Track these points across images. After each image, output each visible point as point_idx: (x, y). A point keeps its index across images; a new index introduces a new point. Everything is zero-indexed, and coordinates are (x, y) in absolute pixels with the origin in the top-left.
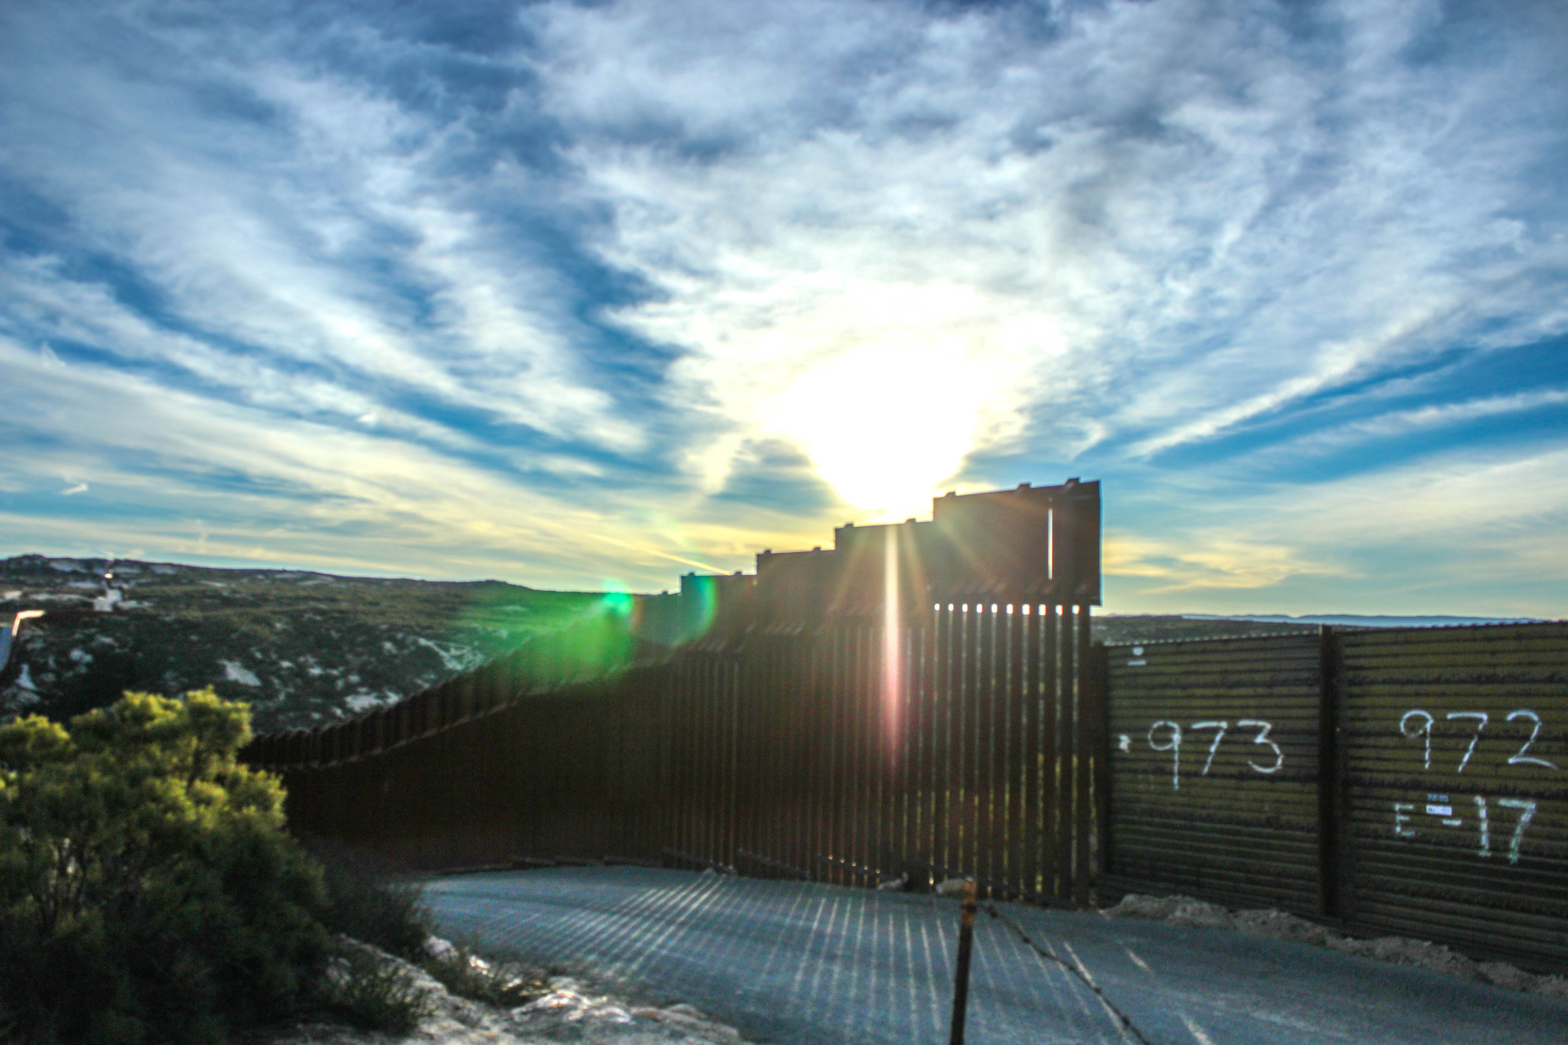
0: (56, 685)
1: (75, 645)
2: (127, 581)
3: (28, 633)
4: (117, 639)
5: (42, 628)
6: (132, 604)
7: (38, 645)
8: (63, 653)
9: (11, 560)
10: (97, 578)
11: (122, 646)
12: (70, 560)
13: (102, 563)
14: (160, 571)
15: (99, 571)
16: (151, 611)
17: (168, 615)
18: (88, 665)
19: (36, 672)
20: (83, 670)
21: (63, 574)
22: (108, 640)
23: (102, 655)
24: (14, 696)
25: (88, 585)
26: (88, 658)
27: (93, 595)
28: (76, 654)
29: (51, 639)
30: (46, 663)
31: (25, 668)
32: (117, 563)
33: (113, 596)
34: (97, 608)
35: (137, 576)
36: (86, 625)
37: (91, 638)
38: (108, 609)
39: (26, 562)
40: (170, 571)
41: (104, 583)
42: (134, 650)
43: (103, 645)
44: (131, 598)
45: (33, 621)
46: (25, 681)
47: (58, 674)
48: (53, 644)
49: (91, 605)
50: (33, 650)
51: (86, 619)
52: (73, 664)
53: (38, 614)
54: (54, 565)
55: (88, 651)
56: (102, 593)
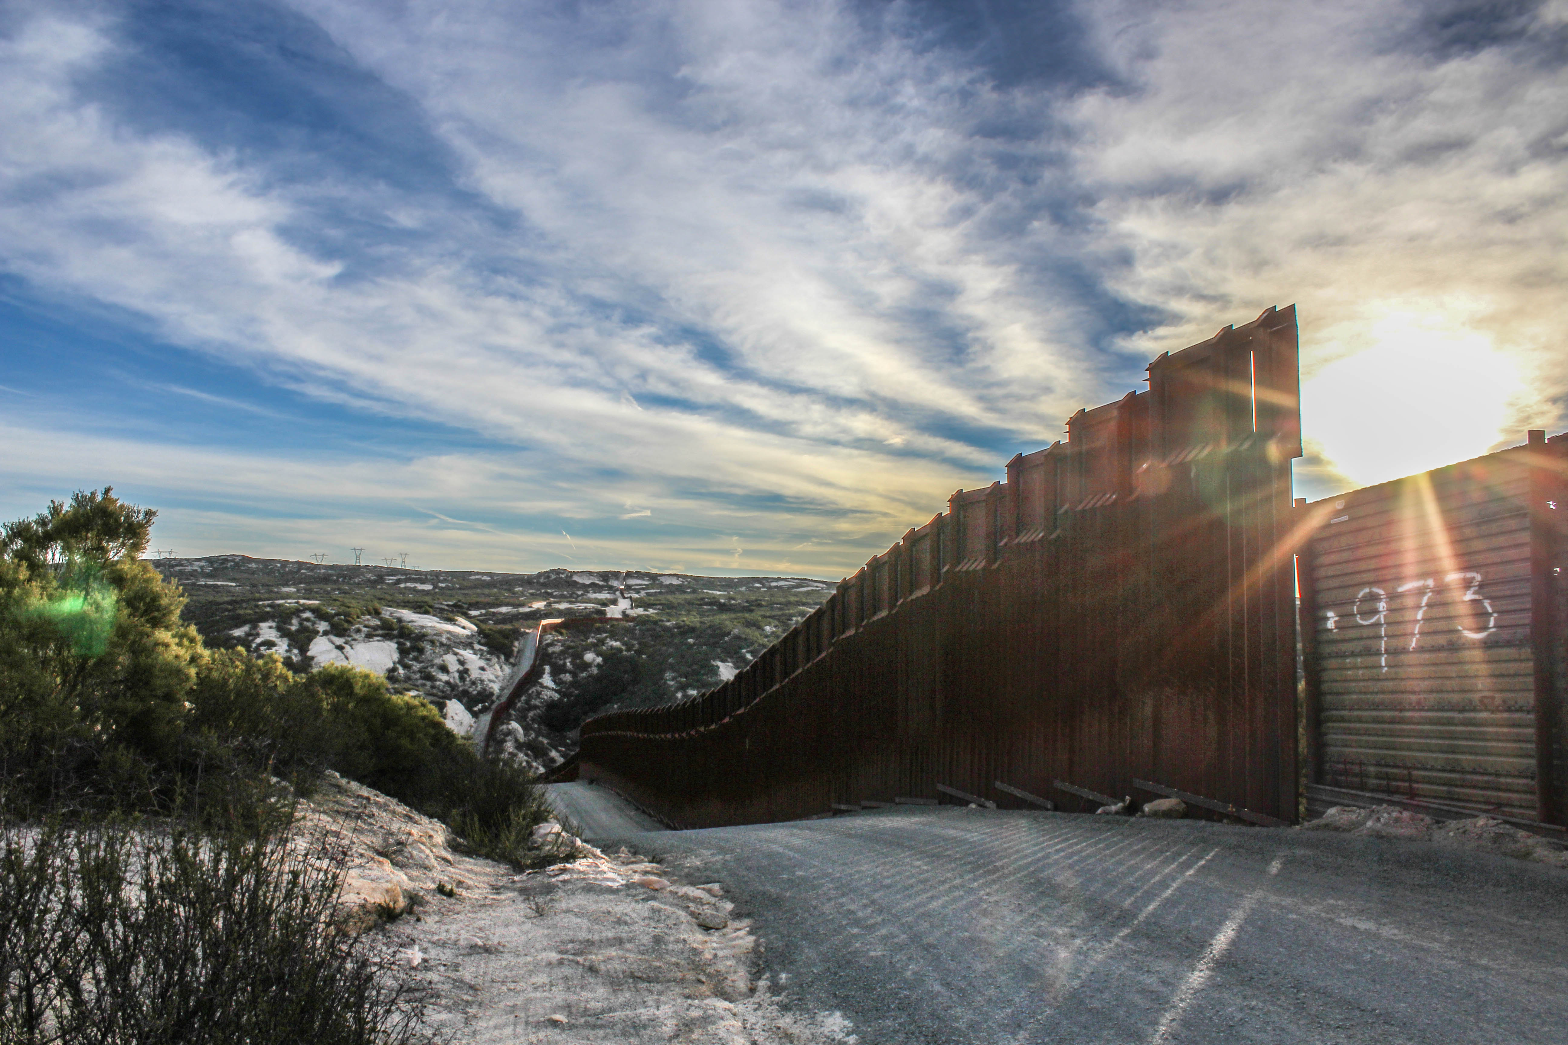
0: (572, 684)
1: (587, 649)
2: (637, 591)
3: (549, 638)
4: (624, 644)
5: (561, 634)
6: (640, 611)
7: (558, 648)
8: (578, 656)
9: (540, 575)
10: (613, 589)
11: (628, 650)
12: (590, 573)
13: (616, 575)
14: (667, 581)
15: (615, 583)
16: (655, 617)
17: (668, 621)
18: (599, 666)
19: (557, 671)
20: (595, 671)
21: (585, 588)
22: (617, 644)
23: (611, 657)
24: (539, 694)
25: (604, 596)
26: (599, 660)
27: (605, 604)
28: (589, 657)
29: (568, 643)
30: (565, 664)
31: (547, 668)
32: (628, 574)
33: (624, 604)
34: (609, 615)
35: (648, 587)
36: (599, 631)
37: (602, 642)
38: (619, 616)
39: (553, 577)
40: (675, 582)
41: (618, 593)
42: (639, 652)
43: (612, 648)
44: (637, 607)
45: (555, 628)
46: (547, 680)
47: (574, 674)
48: (569, 647)
49: (604, 613)
50: (553, 653)
51: (598, 625)
52: (587, 666)
53: (559, 621)
54: (577, 578)
55: (599, 654)
56: (614, 602)
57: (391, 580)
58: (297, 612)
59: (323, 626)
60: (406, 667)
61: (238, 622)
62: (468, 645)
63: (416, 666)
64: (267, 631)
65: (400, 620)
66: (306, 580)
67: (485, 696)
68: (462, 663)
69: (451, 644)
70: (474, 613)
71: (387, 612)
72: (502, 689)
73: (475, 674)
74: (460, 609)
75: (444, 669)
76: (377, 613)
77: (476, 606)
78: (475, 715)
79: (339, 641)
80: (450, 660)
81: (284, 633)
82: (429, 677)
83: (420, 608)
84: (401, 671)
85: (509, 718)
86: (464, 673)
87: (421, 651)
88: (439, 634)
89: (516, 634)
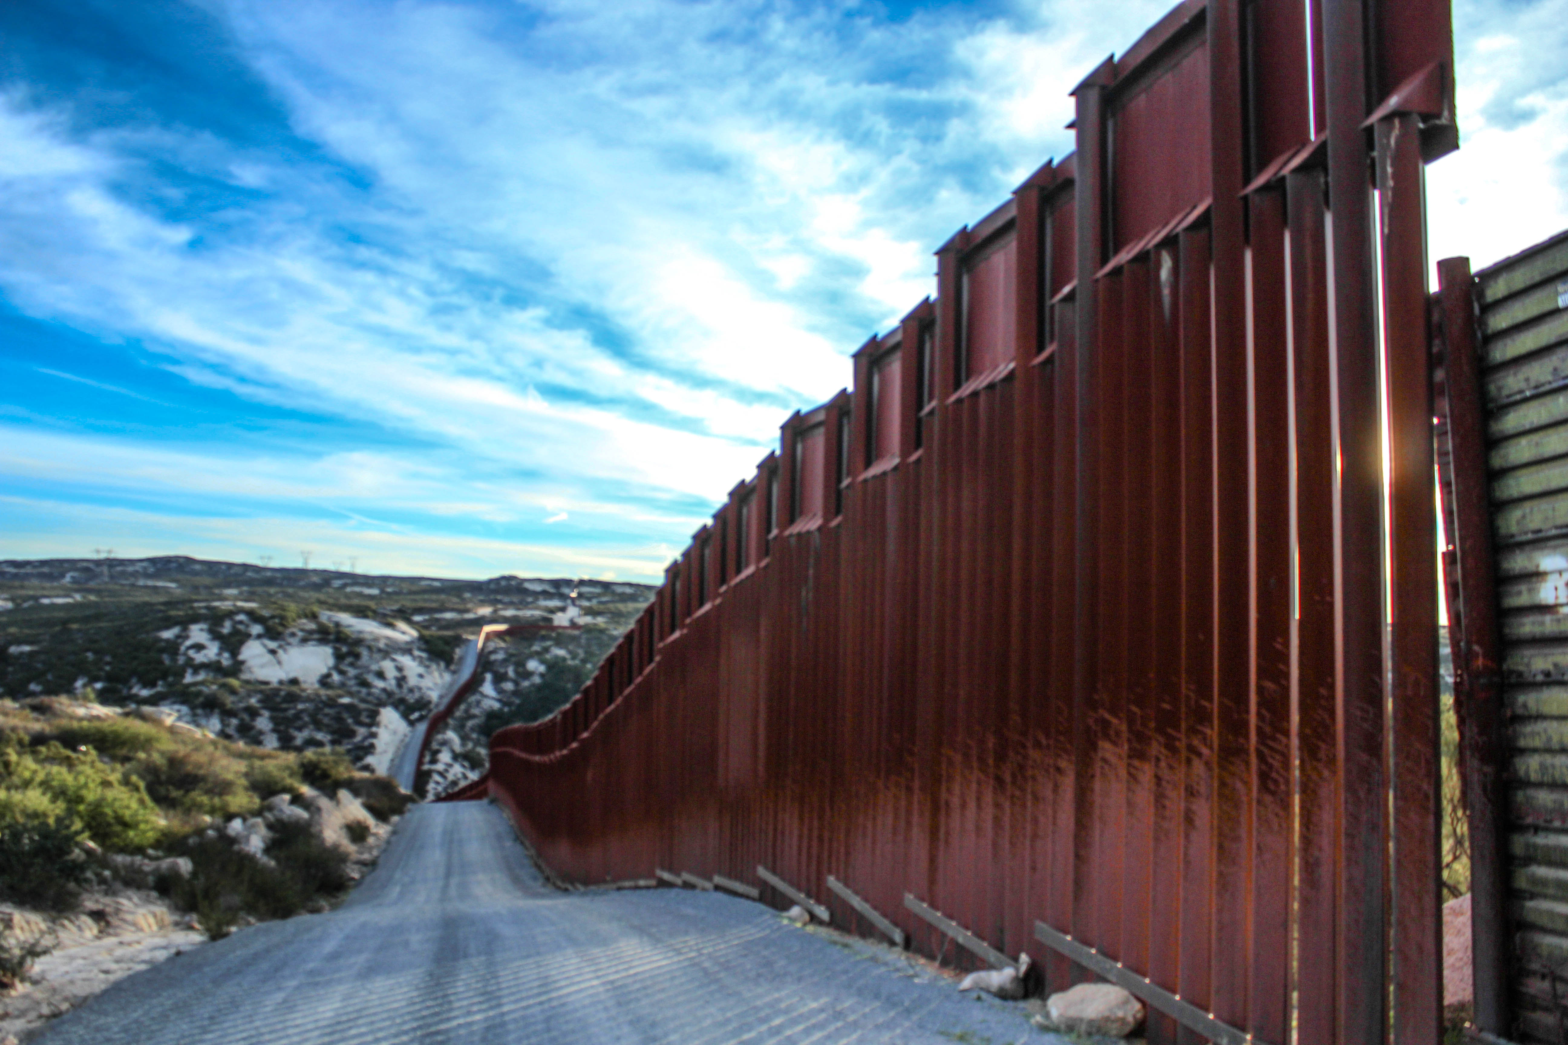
0: (515, 693)
1: (531, 656)
2: (589, 599)
3: (491, 646)
4: (570, 652)
5: (504, 641)
6: (588, 620)
7: (500, 656)
8: (520, 665)
9: (491, 581)
10: (563, 597)
11: (573, 658)
12: (540, 581)
13: (568, 583)
14: (619, 590)
15: (565, 590)
16: (603, 626)
17: (615, 629)
18: (542, 675)
19: (499, 679)
20: (537, 680)
21: (536, 594)
22: (561, 652)
23: (555, 667)
24: (478, 703)
25: (555, 603)
26: (542, 669)
27: (552, 611)
28: (533, 665)
29: (512, 651)
30: (506, 673)
31: (489, 677)
32: (582, 583)
33: (572, 612)
34: (556, 623)
35: (598, 595)
36: (544, 638)
37: (546, 650)
38: (566, 623)
39: (503, 583)
40: (628, 590)
41: (569, 602)
42: (584, 661)
43: (556, 657)
44: (586, 614)
45: (499, 635)
46: (488, 688)
47: (516, 683)
48: (512, 655)
49: (550, 620)
50: (495, 661)
51: (543, 632)
52: (528, 675)
53: (502, 627)
54: (527, 585)
55: (542, 662)
56: (563, 609)
57: (337, 583)
58: (230, 614)
59: (257, 629)
60: (342, 672)
61: (169, 623)
62: (407, 650)
63: (352, 672)
64: (198, 633)
65: (337, 624)
66: (250, 582)
67: (423, 704)
68: (400, 669)
69: (389, 650)
70: (417, 618)
71: (326, 616)
72: (441, 697)
73: (412, 681)
74: (404, 614)
75: (381, 675)
76: (314, 617)
77: (420, 611)
78: (412, 723)
79: (273, 645)
80: (388, 667)
81: (215, 635)
82: (365, 684)
83: (361, 612)
84: (336, 677)
85: (446, 726)
86: (401, 680)
87: (357, 656)
88: (376, 639)
89: (458, 641)
